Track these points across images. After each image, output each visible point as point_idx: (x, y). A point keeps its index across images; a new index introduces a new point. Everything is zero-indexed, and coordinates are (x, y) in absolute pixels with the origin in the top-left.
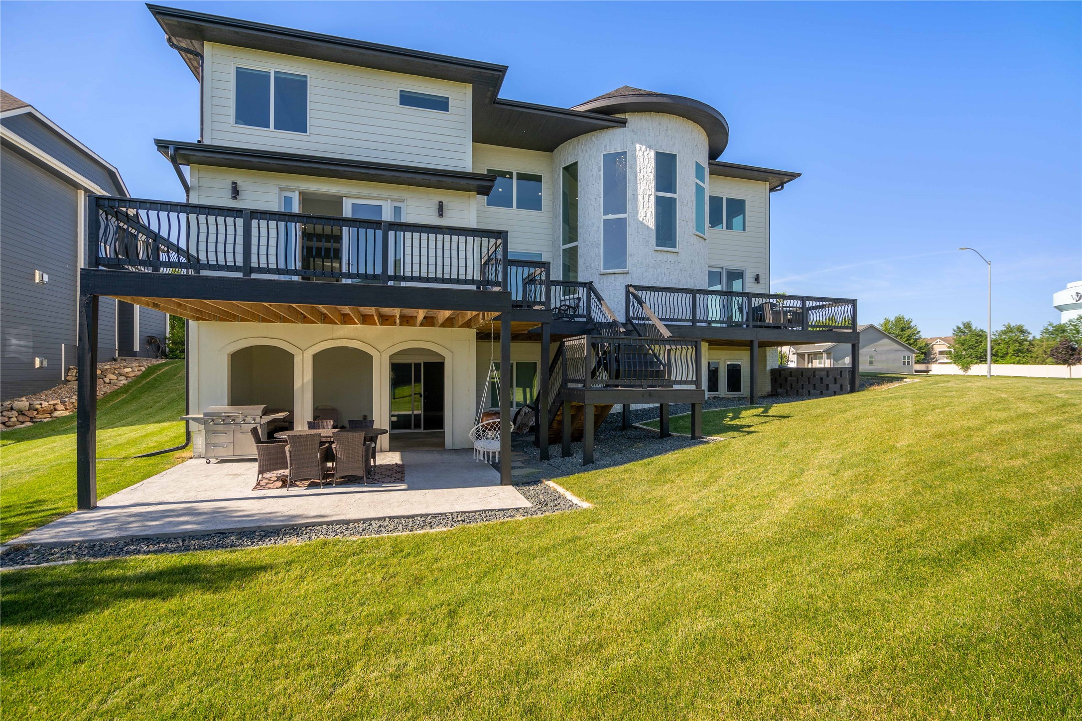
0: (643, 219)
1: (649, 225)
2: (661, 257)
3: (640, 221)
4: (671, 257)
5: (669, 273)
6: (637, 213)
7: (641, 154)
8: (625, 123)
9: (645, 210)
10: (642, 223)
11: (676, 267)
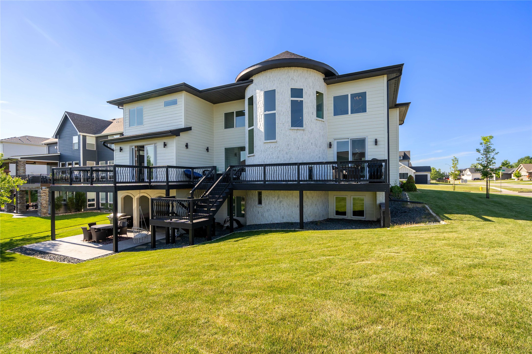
0: (259, 128)
1: (261, 130)
2: (268, 146)
3: (258, 129)
4: (273, 145)
5: (272, 154)
6: (257, 125)
7: (258, 94)
8: (252, 81)
9: (260, 123)
10: (259, 130)
11: (276, 149)
